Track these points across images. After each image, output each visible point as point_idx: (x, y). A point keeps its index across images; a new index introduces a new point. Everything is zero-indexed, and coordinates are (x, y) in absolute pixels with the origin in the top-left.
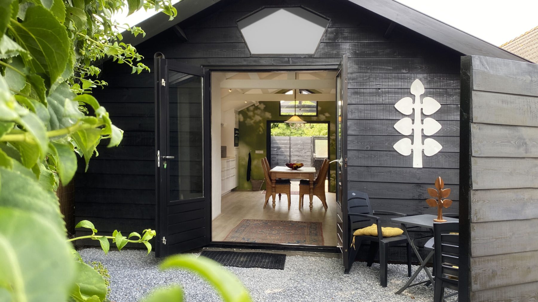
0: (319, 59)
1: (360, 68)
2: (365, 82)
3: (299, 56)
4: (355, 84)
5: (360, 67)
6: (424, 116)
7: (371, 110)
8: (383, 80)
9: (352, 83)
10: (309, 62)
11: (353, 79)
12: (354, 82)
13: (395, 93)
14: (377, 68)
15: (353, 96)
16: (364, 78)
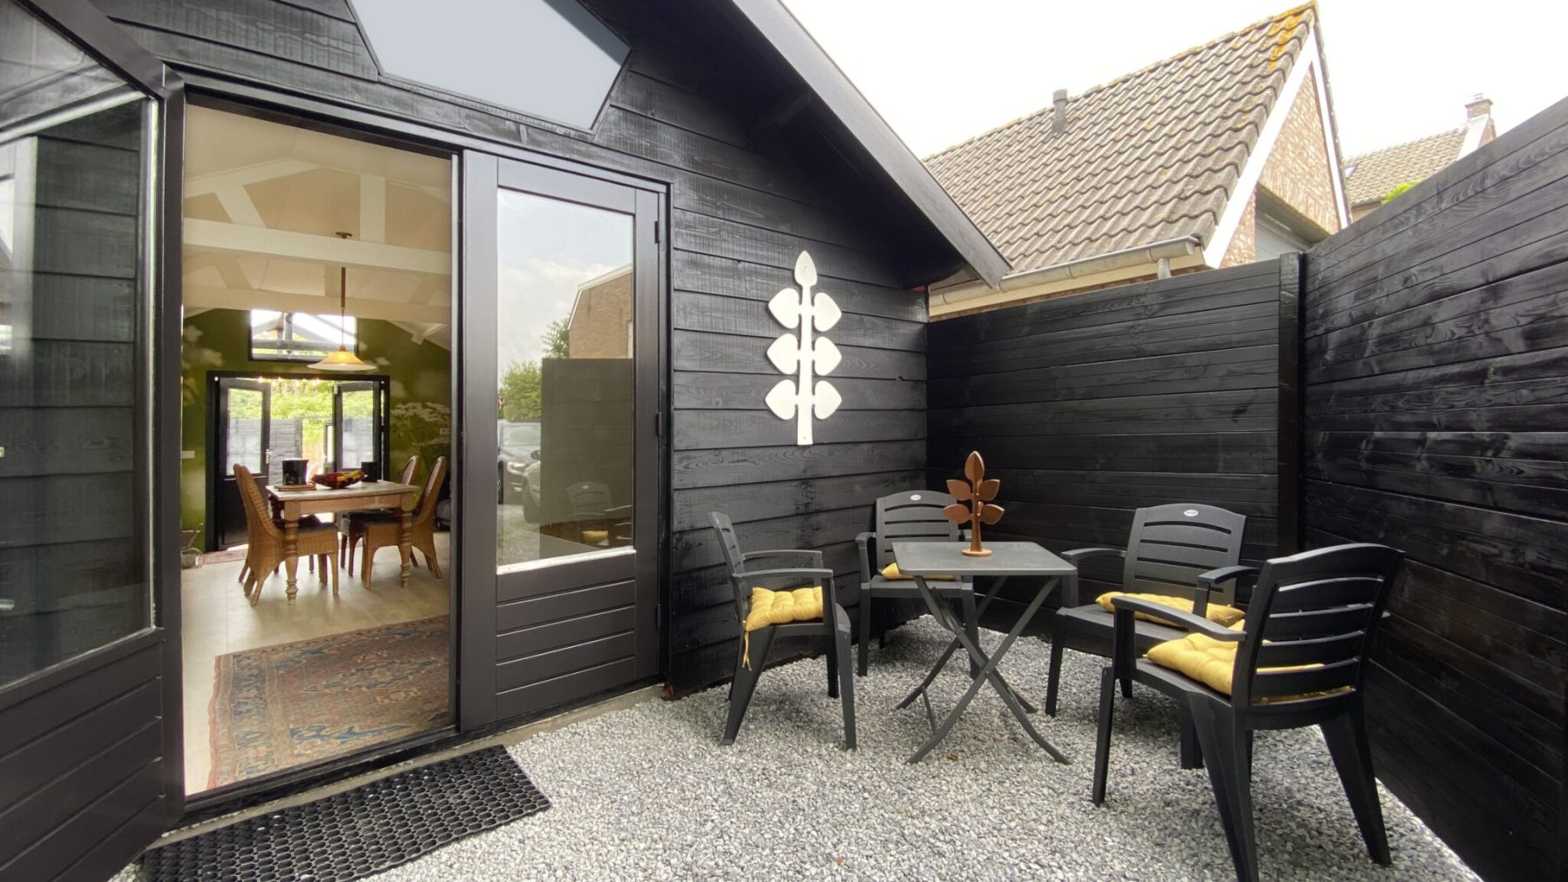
0: (605, 151)
1: (701, 200)
2: (713, 240)
3: (550, 125)
4: (692, 240)
5: (703, 200)
6: (816, 332)
7: (723, 311)
8: (748, 242)
9: (685, 237)
10: (579, 152)
11: (687, 227)
12: (690, 235)
13: (769, 276)
14: (737, 210)
15: (687, 271)
16: (711, 230)
